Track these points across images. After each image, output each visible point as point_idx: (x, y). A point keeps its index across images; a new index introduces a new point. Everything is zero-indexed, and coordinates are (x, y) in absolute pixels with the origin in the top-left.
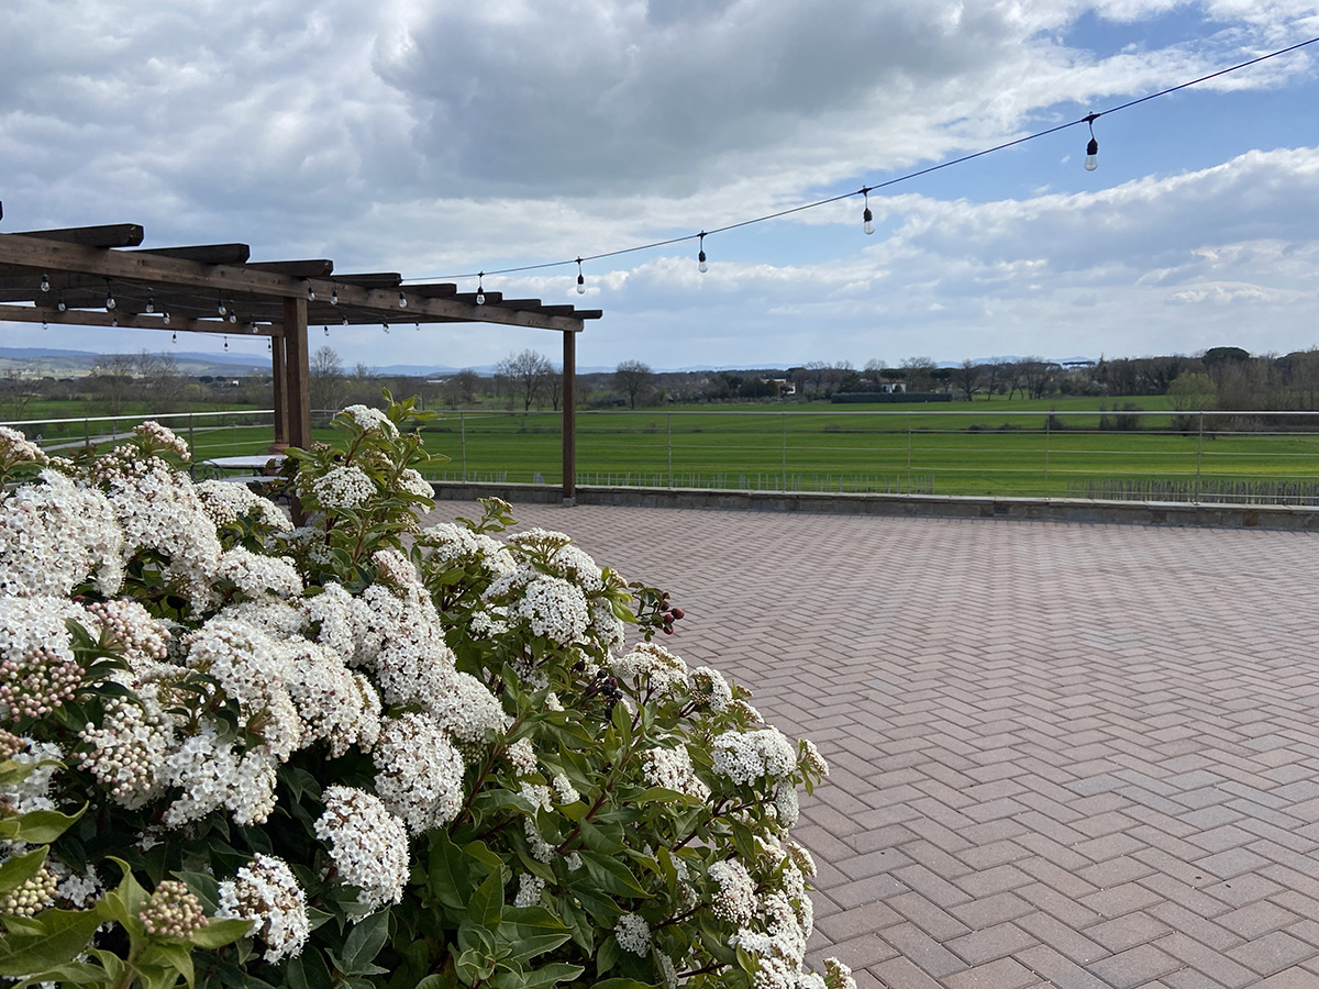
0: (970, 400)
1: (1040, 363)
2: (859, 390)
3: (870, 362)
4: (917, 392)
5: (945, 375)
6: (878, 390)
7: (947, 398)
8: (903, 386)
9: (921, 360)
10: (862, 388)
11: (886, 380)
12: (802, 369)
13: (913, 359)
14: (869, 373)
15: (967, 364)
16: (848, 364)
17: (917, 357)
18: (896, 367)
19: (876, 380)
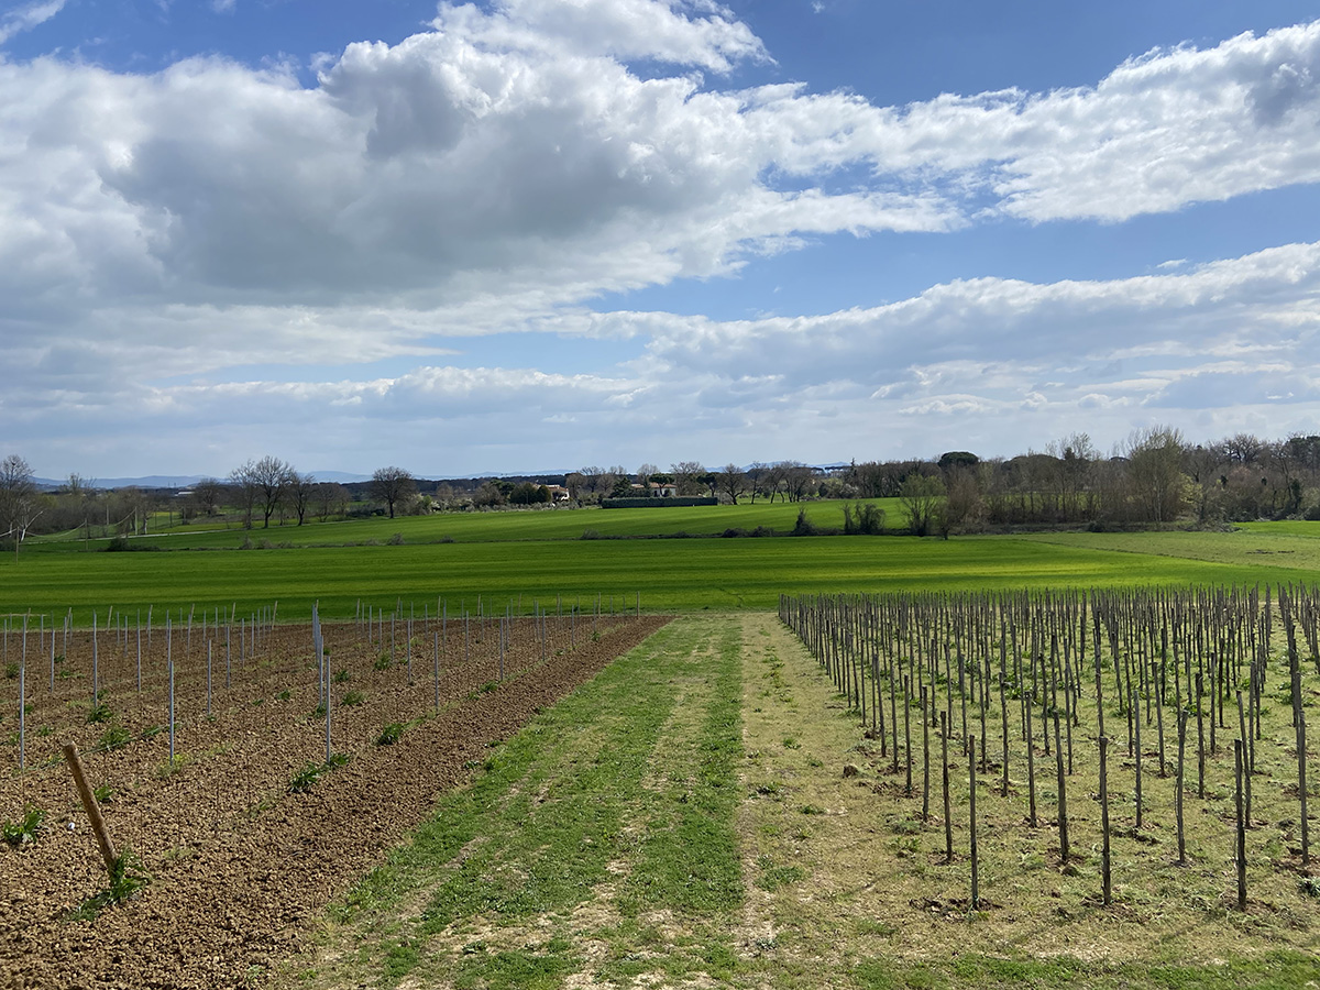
0: (735, 503)
1: (804, 468)
2: (630, 495)
4: (687, 497)
5: (710, 479)
6: (649, 494)
7: (713, 502)
8: (673, 492)
9: (692, 465)
10: (633, 493)
11: (656, 485)
12: (577, 474)
13: (682, 464)
14: (640, 478)
15: (731, 469)
16: (621, 469)
17: (687, 462)
18: (665, 472)
19: (646, 484)
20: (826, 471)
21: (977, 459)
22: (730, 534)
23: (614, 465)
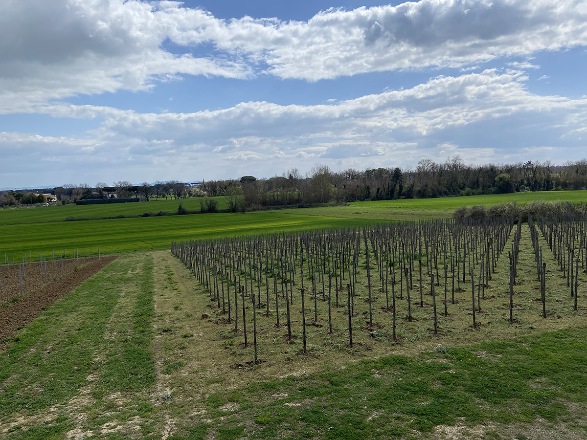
0: (148, 201)
1: (181, 184)
2: (92, 198)
3: (98, 184)
4: (123, 198)
5: (135, 189)
6: (102, 197)
7: (137, 200)
8: (116, 196)
9: (124, 183)
10: (94, 197)
11: (106, 193)
12: (61, 188)
13: (120, 182)
14: (97, 190)
15: (145, 185)
16: (86, 185)
17: (122, 181)
18: (110, 186)
19: (100, 192)
20: (191, 185)
21: (256, 179)
22: (146, 215)
23: (82, 183)
